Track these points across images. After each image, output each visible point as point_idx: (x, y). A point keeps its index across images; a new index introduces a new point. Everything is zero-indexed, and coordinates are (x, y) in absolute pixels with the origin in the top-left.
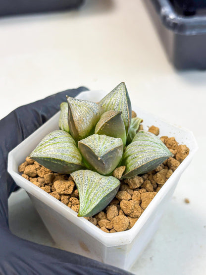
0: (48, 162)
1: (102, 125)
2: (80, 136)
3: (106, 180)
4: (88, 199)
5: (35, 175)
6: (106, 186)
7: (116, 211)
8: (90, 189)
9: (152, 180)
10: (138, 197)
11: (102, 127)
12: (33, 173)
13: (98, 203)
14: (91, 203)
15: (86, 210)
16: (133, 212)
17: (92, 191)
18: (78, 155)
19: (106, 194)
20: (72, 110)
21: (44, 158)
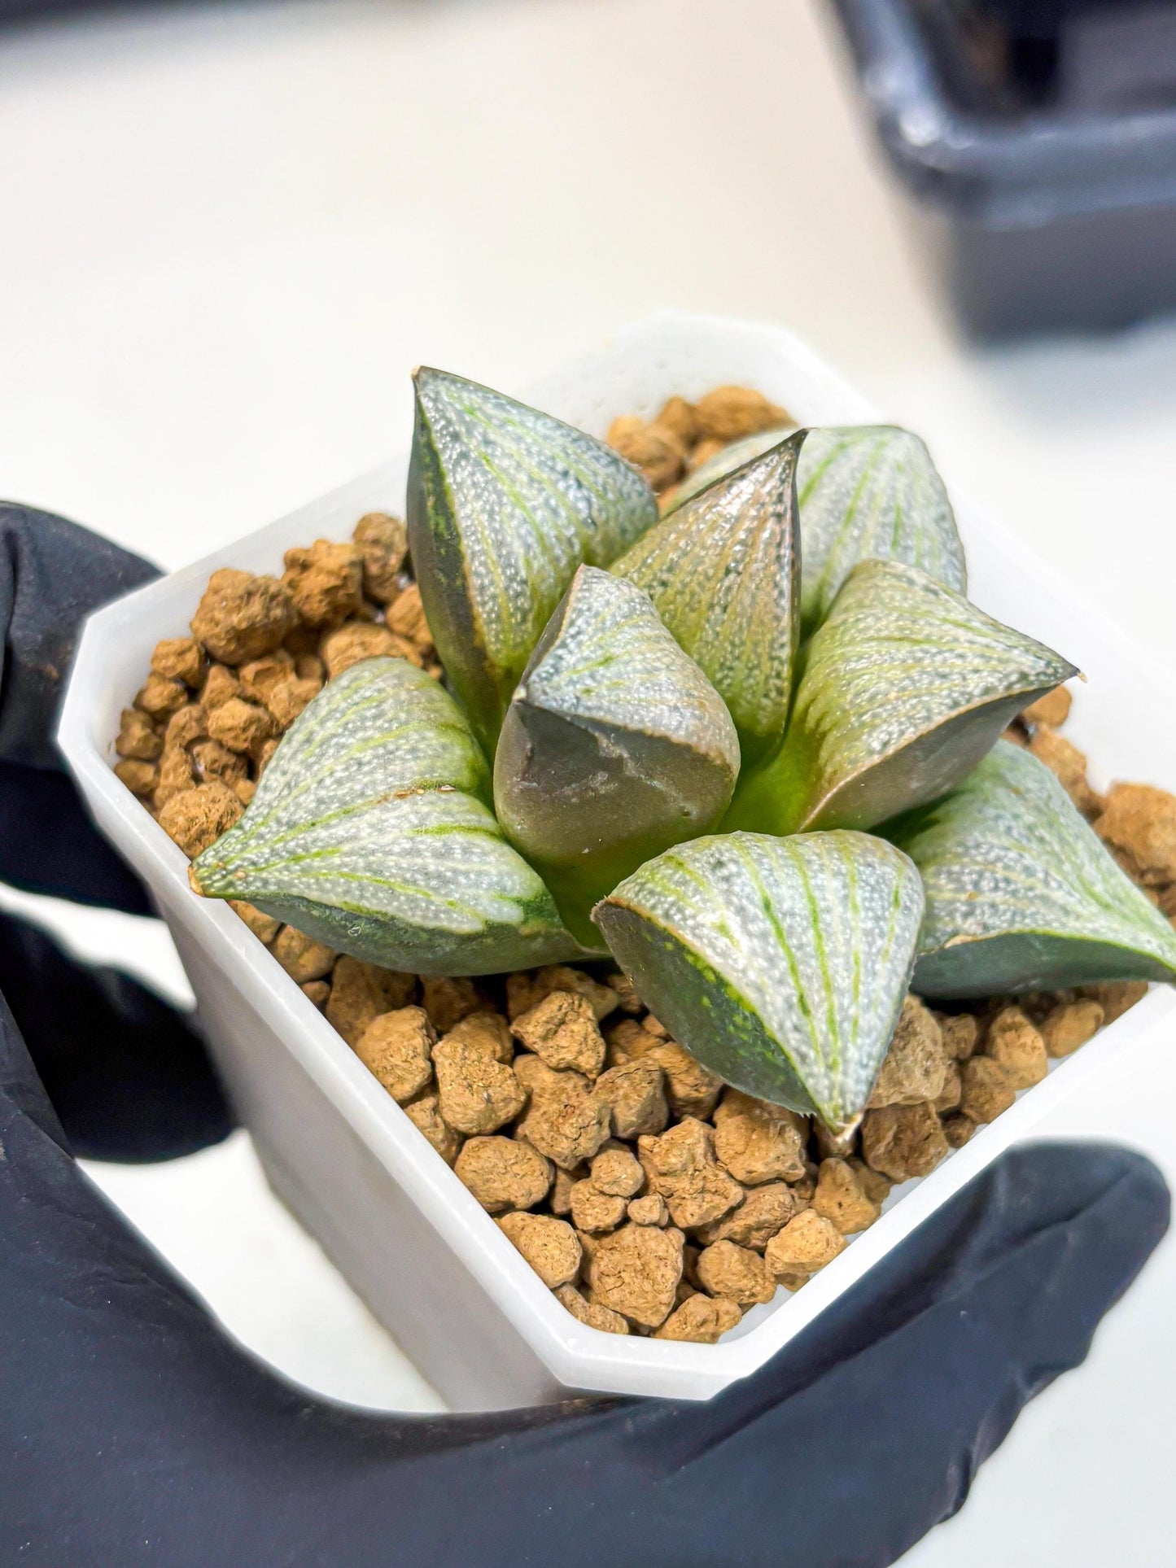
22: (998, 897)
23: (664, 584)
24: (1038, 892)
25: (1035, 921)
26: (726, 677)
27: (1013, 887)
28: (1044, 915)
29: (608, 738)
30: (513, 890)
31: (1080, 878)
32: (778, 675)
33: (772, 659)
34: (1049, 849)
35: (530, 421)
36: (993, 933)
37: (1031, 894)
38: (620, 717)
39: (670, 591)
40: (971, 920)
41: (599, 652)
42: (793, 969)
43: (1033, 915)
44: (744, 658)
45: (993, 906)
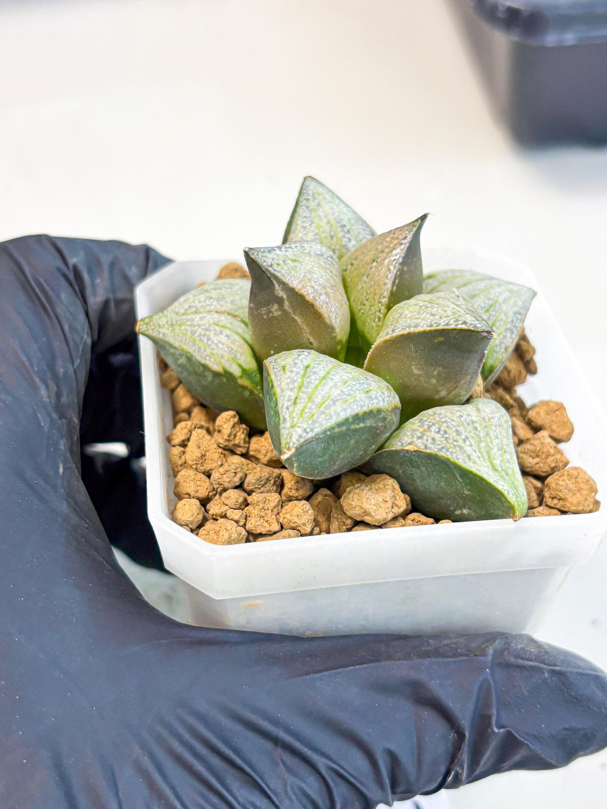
21: (332, 429)
22: (438, 436)
23: (352, 264)
24: (459, 444)
25: (452, 455)
26: (362, 309)
27: (447, 436)
28: (458, 455)
29: (279, 285)
30: (239, 359)
31: (488, 453)
32: (380, 311)
33: (379, 302)
34: (478, 433)
35: (342, 206)
36: (428, 451)
37: (455, 443)
38: (287, 279)
39: (353, 268)
40: (420, 441)
41: (294, 257)
42: (300, 388)
43: (452, 452)
44: (369, 300)
45: (433, 439)
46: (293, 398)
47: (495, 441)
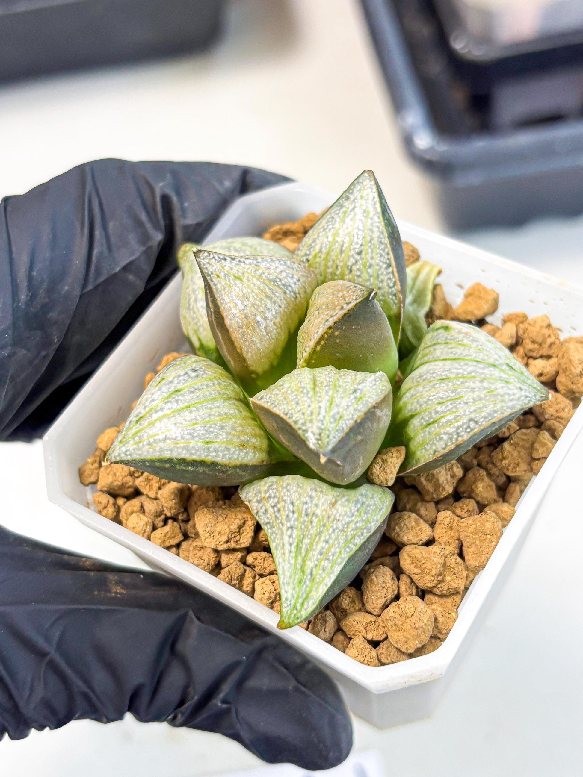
0: (167, 469)
1: (317, 337)
2: (252, 372)
3: (352, 505)
4: (303, 572)
5: (131, 490)
6: (352, 526)
7: (390, 583)
8: (306, 541)
9: (490, 466)
10: (451, 528)
11: (318, 343)
12: (123, 486)
13: (333, 578)
14: (312, 580)
15: (302, 604)
16: (441, 582)
17: (311, 544)
18: (255, 436)
19: (355, 548)
20: (217, 296)
21: (152, 461)
22: (271, 510)
24: (283, 529)
25: (271, 535)
27: (278, 515)
28: (275, 537)
36: (257, 518)
37: (280, 526)
40: (257, 504)
41: (240, 274)
43: (274, 532)
45: (266, 511)
46: (141, 416)
47: (322, 544)
